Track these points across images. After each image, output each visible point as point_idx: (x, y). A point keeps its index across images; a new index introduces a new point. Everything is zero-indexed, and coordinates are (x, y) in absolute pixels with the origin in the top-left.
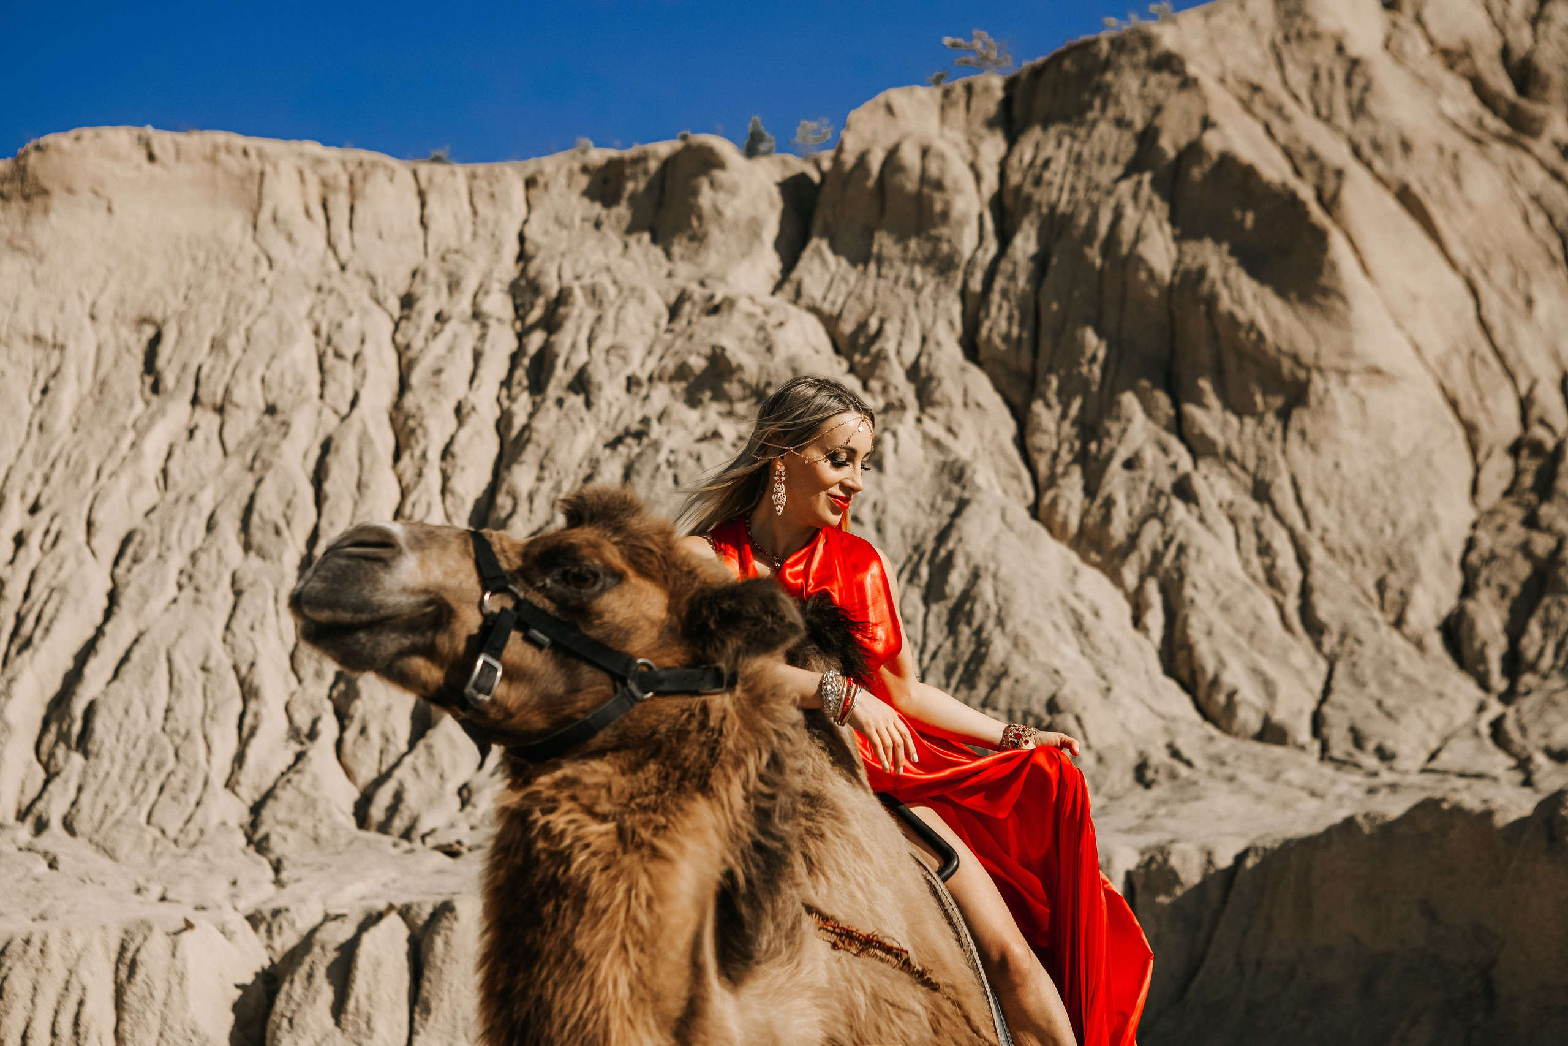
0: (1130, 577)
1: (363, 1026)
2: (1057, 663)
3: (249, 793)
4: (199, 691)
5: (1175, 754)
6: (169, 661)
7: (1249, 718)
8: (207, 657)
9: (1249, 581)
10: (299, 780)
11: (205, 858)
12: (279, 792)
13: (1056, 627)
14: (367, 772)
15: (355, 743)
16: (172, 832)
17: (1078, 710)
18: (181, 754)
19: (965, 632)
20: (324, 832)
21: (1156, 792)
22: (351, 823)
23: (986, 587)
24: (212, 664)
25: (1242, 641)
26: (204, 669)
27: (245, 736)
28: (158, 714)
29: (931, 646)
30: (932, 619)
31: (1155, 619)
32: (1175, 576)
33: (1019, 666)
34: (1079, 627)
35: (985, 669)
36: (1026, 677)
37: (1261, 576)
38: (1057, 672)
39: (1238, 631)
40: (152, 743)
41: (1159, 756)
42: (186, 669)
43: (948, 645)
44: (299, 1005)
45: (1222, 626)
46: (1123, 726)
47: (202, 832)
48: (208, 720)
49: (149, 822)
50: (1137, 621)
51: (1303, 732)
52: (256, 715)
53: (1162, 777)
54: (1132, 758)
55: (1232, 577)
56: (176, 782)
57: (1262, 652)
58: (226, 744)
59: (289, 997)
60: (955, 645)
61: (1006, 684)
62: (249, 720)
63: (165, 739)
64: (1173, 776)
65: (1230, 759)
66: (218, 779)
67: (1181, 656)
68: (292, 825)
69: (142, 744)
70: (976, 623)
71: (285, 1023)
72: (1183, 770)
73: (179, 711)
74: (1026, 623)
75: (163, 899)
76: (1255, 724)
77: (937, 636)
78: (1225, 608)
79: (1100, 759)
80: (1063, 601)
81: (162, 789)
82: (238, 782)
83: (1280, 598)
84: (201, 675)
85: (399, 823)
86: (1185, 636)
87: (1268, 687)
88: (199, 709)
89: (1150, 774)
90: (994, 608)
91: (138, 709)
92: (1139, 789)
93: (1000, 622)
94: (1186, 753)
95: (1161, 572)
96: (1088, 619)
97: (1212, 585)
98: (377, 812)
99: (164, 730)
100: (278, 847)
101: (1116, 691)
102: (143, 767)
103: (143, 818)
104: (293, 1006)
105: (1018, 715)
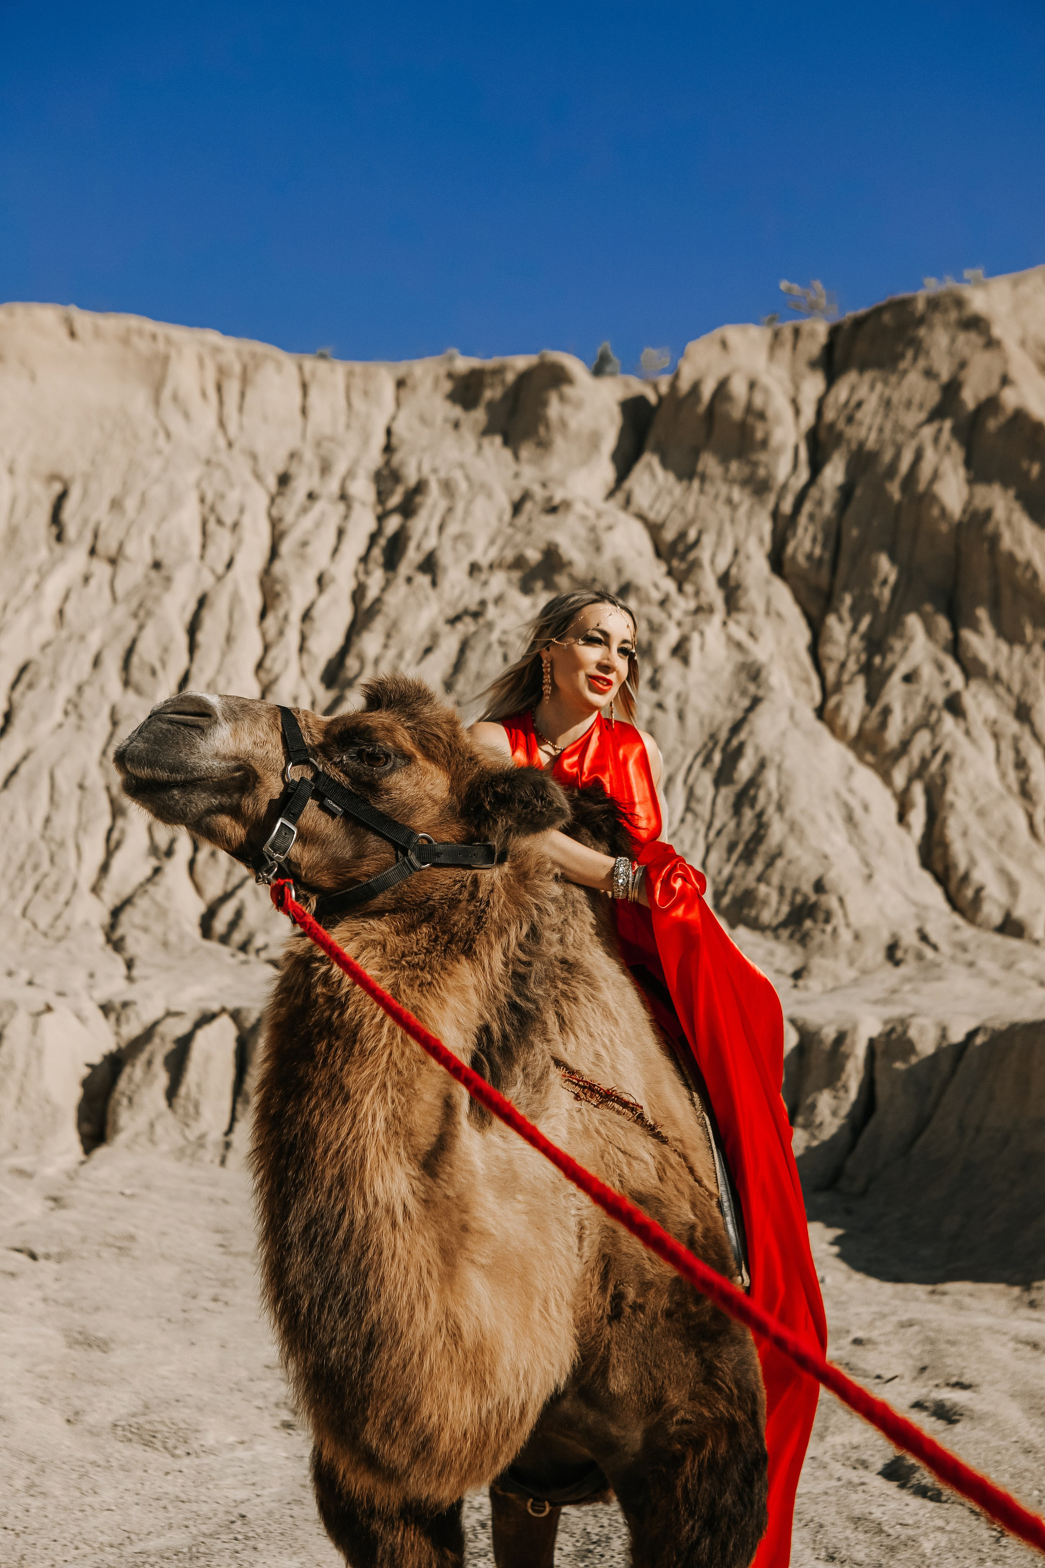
0: (899, 777)
1: (191, 1110)
2: (827, 849)
3: (110, 899)
4: (74, 806)
5: (924, 937)
6: (52, 777)
7: (992, 912)
8: (84, 776)
9: (1003, 791)
10: (157, 892)
11: (69, 952)
12: (138, 901)
13: (830, 817)
14: (214, 890)
15: (206, 863)
16: (43, 924)
17: (842, 891)
18: (57, 859)
19: (748, 814)
20: (173, 938)
21: (903, 970)
22: (196, 932)
23: (770, 777)
24: (88, 783)
25: (993, 844)
26: (81, 787)
27: (112, 848)
28: (38, 822)
29: (717, 824)
30: (720, 801)
31: (918, 817)
32: (939, 781)
33: (793, 848)
34: (850, 819)
35: (763, 849)
36: (798, 859)
37: (1015, 787)
38: (826, 857)
39: (990, 834)
40: (31, 847)
41: (910, 939)
42: (66, 785)
43: (732, 825)
44: (138, 1087)
45: (977, 829)
46: (881, 910)
47: (68, 928)
48: (81, 833)
49: (24, 914)
50: (902, 818)
51: (1038, 929)
52: (123, 832)
53: (910, 958)
54: (885, 938)
55: (989, 786)
56: (49, 883)
57: (1010, 855)
58: (95, 853)
59: (130, 1079)
60: (738, 825)
61: (780, 864)
62: (115, 835)
63: (42, 846)
64: (920, 957)
65: (972, 946)
66: (85, 884)
67: (938, 852)
68: (146, 930)
69: (23, 848)
70: (758, 807)
71: (125, 1101)
72: (929, 953)
73: (57, 821)
74: (803, 812)
75: (30, 983)
76: (997, 918)
77: (723, 816)
78: (981, 813)
79: (857, 937)
80: (837, 795)
81: (37, 888)
82: (101, 889)
83: (1030, 809)
84: (77, 792)
85: (238, 937)
86: (942, 835)
87: (1012, 886)
88: (73, 820)
89: (899, 954)
90: (775, 796)
91: (21, 817)
92: (889, 966)
93: (780, 808)
94: (934, 937)
95: (927, 776)
96: (858, 813)
97: (971, 792)
98: (220, 925)
99: (43, 837)
100: (132, 947)
101: (877, 878)
102: (21, 868)
103: (18, 911)
104: (133, 1087)
105: (788, 892)
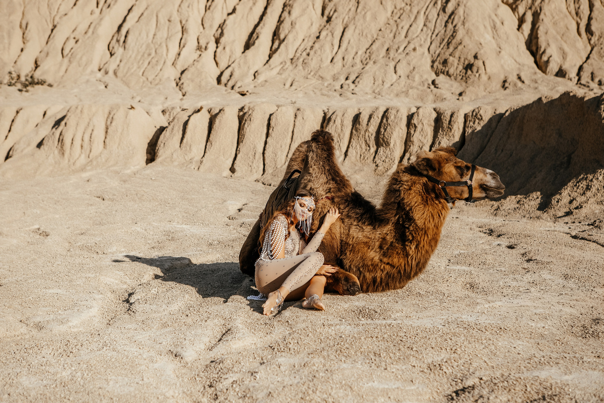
0: (521, 10)
1: (188, 148)
2: (482, 41)
3: (180, 68)
4: (166, 29)
5: (519, 78)
6: (157, 16)
7: (553, 67)
8: (170, 17)
9: (568, 14)
10: (199, 65)
11: (159, 89)
12: (190, 69)
13: (485, 27)
14: (223, 65)
15: (221, 52)
16: (150, 79)
17: (484, 59)
18: (157, 51)
19: (450, 26)
20: (203, 83)
21: (507, 91)
22: (215, 82)
23: (461, 11)
24: (172, 19)
25: (559, 37)
26: (169, 21)
27: (181, 45)
28: (151, 36)
29: (436, 32)
30: (438, 21)
31: (527, 27)
32: (539, 11)
33: (467, 41)
34: (494, 27)
35: (454, 41)
36: (468, 45)
37: (573, 12)
38: (481, 44)
39: (558, 33)
40: (148, 46)
41: (513, 78)
42: (163, 20)
43: (443, 31)
44: (168, 139)
45: (552, 31)
46: (502, 66)
47: (160, 80)
48: (168, 39)
49: (143, 75)
50: (519, 27)
51: (573, 74)
52: (186, 39)
53: (511, 87)
54: (502, 78)
55: (560, 11)
56: (154, 61)
57: (565, 42)
58: (174, 49)
59: (165, 136)
60: (445, 31)
61: (460, 47)
62: (183, 41)
63: (152, 46)
64: (515, 85)
65: (539, 82)
66: (169, 63)
67: (534, 42)
68: (192, 81)
69: (144, 47)
70: (454, 23)
71: (162, 145)
72: (519, 84)
73: (158, 36)
74: (473, 24)
75: (139, 101)
76: (556, 69)
77: (440, 28)
78: (555, 24)
79: (489, 78)
80: (490, 17)
81: (149, 63)
82: (176, 63)
83: (579, 21)
84: (167, 22)
85: (230, 84)
86: (537, 34)
87: (564, 55)
88: (165, 36)
89: (507, 85)
90: (462, 18)
91: (144, 34)
92: (502, 90)
93: (464, 23)
94: (523, 78)
95: (533, 9)
96: (498, 24)
97: (552, 15)
98: (224, 79)
99: (152, 42)
100: (186, 88)
101: (503, 52)
102: (143, 56)
103: (141, 74)
105: (462, 60)
